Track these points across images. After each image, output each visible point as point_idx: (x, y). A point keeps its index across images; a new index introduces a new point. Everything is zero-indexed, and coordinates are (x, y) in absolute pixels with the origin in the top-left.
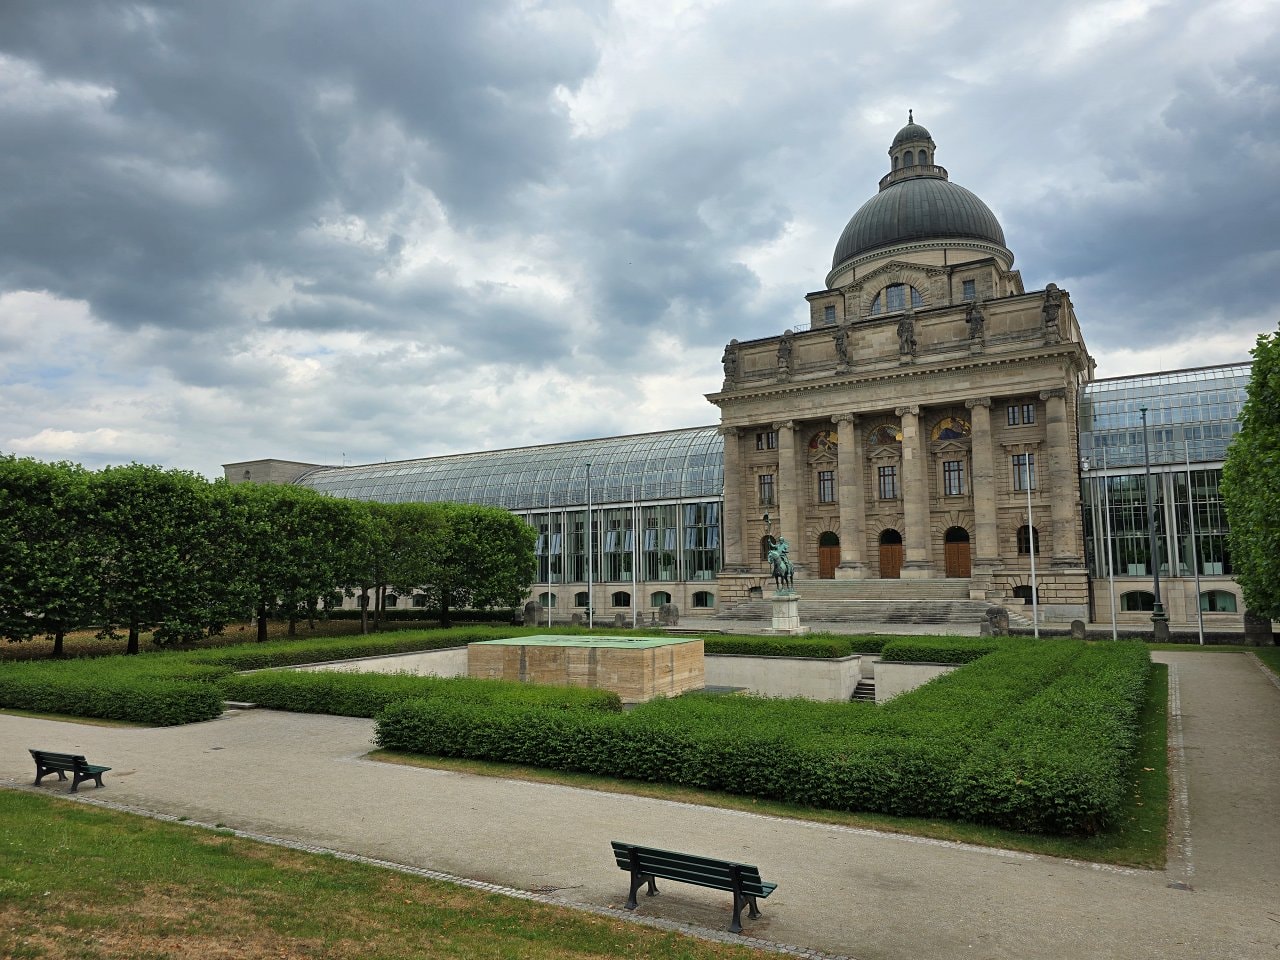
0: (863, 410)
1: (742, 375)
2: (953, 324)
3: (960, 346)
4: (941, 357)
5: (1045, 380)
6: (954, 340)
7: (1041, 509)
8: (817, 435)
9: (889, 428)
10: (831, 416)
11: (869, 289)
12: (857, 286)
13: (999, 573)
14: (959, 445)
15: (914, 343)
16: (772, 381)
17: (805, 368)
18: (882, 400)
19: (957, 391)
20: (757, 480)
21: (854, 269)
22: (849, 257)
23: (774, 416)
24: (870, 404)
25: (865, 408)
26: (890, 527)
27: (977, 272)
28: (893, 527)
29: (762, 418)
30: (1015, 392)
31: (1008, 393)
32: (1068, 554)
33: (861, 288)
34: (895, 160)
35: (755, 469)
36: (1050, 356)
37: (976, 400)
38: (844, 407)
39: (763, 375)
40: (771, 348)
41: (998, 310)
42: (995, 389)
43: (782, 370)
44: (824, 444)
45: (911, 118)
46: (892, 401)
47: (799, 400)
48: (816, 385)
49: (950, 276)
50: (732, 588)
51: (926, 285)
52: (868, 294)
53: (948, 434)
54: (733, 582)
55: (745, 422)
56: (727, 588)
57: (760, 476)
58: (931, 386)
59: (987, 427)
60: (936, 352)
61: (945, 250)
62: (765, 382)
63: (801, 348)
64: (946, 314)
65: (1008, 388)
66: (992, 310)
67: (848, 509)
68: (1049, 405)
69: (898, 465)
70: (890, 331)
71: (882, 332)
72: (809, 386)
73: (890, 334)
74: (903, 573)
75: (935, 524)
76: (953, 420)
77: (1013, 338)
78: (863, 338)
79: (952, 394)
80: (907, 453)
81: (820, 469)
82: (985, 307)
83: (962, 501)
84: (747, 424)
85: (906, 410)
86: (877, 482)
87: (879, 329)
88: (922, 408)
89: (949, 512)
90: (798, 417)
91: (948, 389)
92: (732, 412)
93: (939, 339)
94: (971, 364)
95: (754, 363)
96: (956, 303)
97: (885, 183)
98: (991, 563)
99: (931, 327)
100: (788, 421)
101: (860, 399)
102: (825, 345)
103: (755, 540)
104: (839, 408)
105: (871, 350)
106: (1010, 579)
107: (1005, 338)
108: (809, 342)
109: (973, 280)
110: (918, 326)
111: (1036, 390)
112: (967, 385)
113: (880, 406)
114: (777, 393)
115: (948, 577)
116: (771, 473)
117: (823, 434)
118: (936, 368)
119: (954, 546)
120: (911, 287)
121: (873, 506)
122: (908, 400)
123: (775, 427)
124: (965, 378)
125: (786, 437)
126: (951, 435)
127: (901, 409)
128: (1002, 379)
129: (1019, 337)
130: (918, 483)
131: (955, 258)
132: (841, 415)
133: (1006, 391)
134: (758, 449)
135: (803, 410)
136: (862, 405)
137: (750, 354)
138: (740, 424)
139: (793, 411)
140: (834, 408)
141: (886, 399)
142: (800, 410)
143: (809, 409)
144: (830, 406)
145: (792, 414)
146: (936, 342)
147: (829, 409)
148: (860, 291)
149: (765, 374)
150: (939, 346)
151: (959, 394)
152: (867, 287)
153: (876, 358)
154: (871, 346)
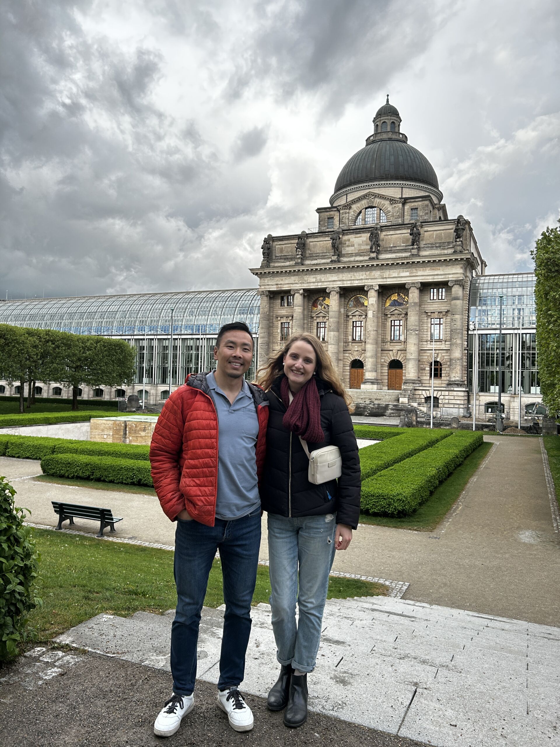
0: (345, 285)
1: (274, 257)
2: (403, 235)
3: (405, 249)
4: (393, 256)
5: (453, 274)
6: (402, 245)
7: (445, 351)
8: (317, 299)
9: (361, 297)
10: (326, 288)
11: (355, 209)
12: (348, 206)
13: (418, 388)
14: (401, 310)
15: (378, 245)
16: (292, 263)
17: (312, 257)
18: (358, 280)
19: (402, 277)
20: (280, 325)
21: (347, 194)
22: (344, 187)
23: (291, 285)
24: (350, 282)
25: (347, 284)
26: (357, 358)
27: (420, 203)
28: (359, 358)
29: (285, 286)
30: (435, 280)
31: (430, 280)
32: (457, 378)
33: (350, 208)
34: (377, 126)
35: (279, 318)
36: (456, 259)
37: (413, 283)
38: (335, 283)
39: (286, 259)
40: (292, 241)
41: (429, 229)
42: (423, 277)
43: (298, 256)
44: (322, 305)
45: (388, 100)
46: (363, 281)
47: (308, 276)
48: (319, 268)
49: (404, 204)
51: (389, 209)
52: (354, 211)
53: (395, 303)
55: (274, 288)
57: (282, 323)
58: (387, 273)
59: (417, 300)
60: (391, 252)
61: (402, 188)
62: (288, 263)
63: (311, 243)
64: (398, 229)
65: (431, 277)
66: (426, 229)
67: (333, 346)
68: (453, 289)
69: (364, 320)
70: (366, 236)
71: (361, 237)
72: (314, 268)
73: (365, 239)
74: (363, 386)
75: (384, 357)
76: (399, 295)
77: (436, 247)
78: (349, 240)
79: (399, 279)
80: (370, 314)
81: (318, 321)
82: (422, 227)
83: (400, 344)
84: (276, 289)
85: (371, 287)
86: (351, 330)
87: (359, 235)
88: (380, 286)
89: (392, 350)
90: (307, 288)
91: (396, 276)
92: (266, 281)
93: (393, 244)
94: (411, 261)
95: (281, 250)
96: (405, 223)
97: (369, 141)
98: (413, 382)
99: (389, 236)
100: (300, 289)
101: (344, 278)
102: (326, 242)
104: (331, 283)
105: (353, 248)
106: (424, 392)
107: (432, 246)
108: (316, 240)
109: (417, 208)
110: (383, 235)
111: (447, 280)
112: (407, 274)
113: (356, 283)
114: (295, 271)
115: (388, 389)
116: (288, 321)
117: (321, 299)
118: (390, 262)
119: (393, 371)
120: (380, 209)
121: (348, 345)
122: (373, 281)
123: (292, 293)
124: (407, 270)
125: (298, 299)
126: (397, 304)
127: (368, 286)
128: (427, 272)
129: (440, 247)
130: (375, 332)
131: (408, 193)
132: (333, 288)
133: (430, 279)
134: (281, 306)
135: (310, 283)
136: (345, 282)
137: (280, 245)
138: (271, 289)
139: (303, 283)
140: (328, 283)
141: (360, 280)
142: (308, 283)
143: (314, 282)
144: (326, 282)
145: (303, 285)
146: (392, 246)
147: (325, 284)
148: (350, 209)
149: (287, 258)
150: (393, 249)
151: (403, 279)
152: (354, 207)
153: (356, 253)
154: (353, 246)
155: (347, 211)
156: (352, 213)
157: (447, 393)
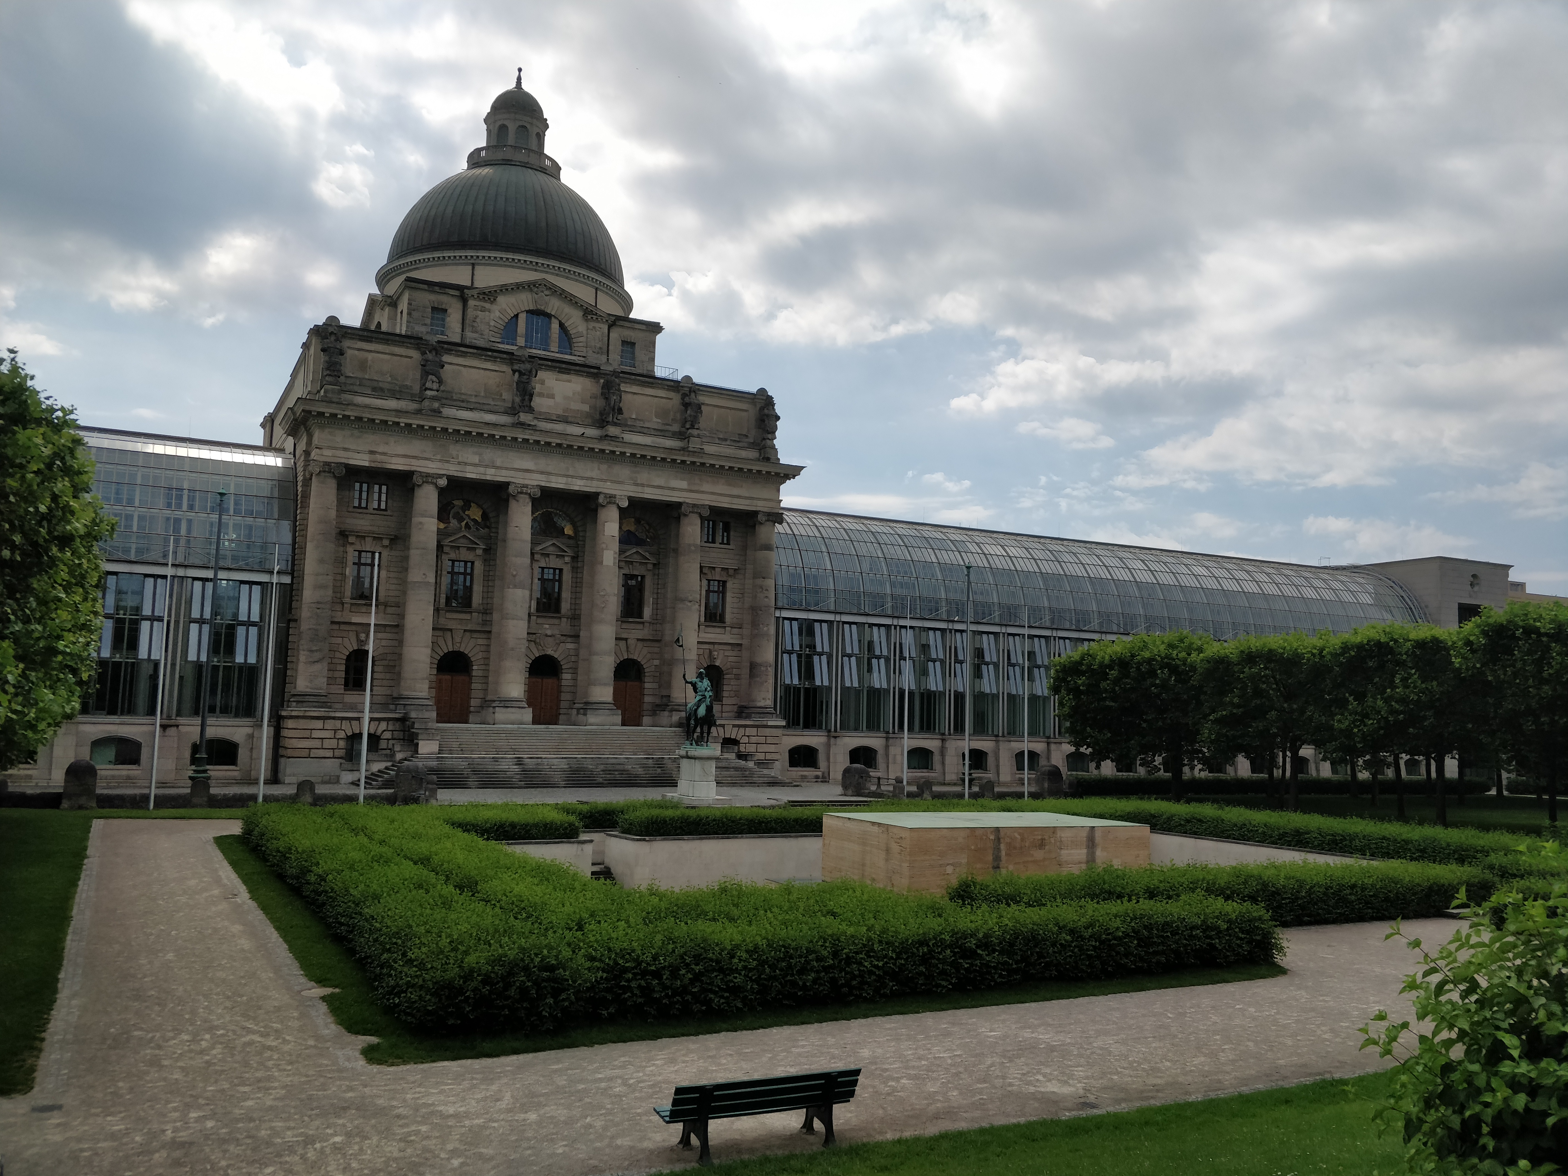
0: (553, 485)
1: (350, 379)
2: (656, 399)
3: (668, 432)
4: (648, 440)
5: (765, 500)
6: (655, 422)
7: (729, 647)
8: (450, 503)
9: (556, 514)
10: (507, 483)
11: (505, 306)
14: (647, 555)
17: (463, 402)
18: (582, 478)
19: (673, 489)
20: (350, 557)
23: (414, 462)
24: (564, 480)
25: (558, 483)
26: (550, 652)
27: (640, 334)
29: (394, 460)
30: (733, 506)
31: (726, 506)
33: (495, 300)
35: (351, 539)
37: (694, 505)
38: (527, 475)
42: (715, 497)
43: (429, 393)
45: (519, 79)
46: (595, 483)
47: (457, 447)
49: (610, 328)
50: (316, 734)
51: (580, 329)
52: (503, 312)
53: (629, 538)
54: (319, 724)
55: (362, 460)
56: (307, 734)
57: (354, 551)
58: (644, 475)
59: (696, 539)
61: (597, 289)
62: (392, 404)
63: (451, 367)
64: (649, 385)
65: (728, 499)
71: (569, 381)
72: (486, 431)
76: (637, 522)
78: (546, 383)
79: (667, 492)
80: (608, 558)
81: (453, 556)
84: (367, 464)
85: (611, 499)
87: (565, 376)
88: (630, 500)
89: (626, 639)
90: (456, 474)
91: (663, 484)
93: (640, 414)
95: (365, 366)
100: (440, 476)
101: (550, 469)
103: (338, 655)
104: (520, 474)
105: (550, 402)
109: (633, 343)
111: (754, 509)
112: (684, 484)
113: (578, 485)
116: (377, 549)
119: (628, 685)
122: (616, 486)
123: (414, 480)
124: (683, 475)
125: (429, 499)
126: (633, 540)
127: (604, 495)
128: (721, 488)
129: (726, 440)
132: (521, 485)
133: (726, 503)
135: (466, 464)
136: (553, 478)
137: (359, 350)
138: (352, 462)
139: (448, 462)
140: (512, 473)
141: (587, 479)
142: (459, 463)
143: (475, 465)
144: (507, 469)
145: (446, 465)
146: (634, 417)
147: (504, 472)
148: (492, 303)
149: (382, 390)
150: (639, 424)
151: (676, 493)
152: (501, 299)
153: (558, 416)
154: (552, 396)
155: (487, 305)
156: (498, 314)
157: (753, 731)
